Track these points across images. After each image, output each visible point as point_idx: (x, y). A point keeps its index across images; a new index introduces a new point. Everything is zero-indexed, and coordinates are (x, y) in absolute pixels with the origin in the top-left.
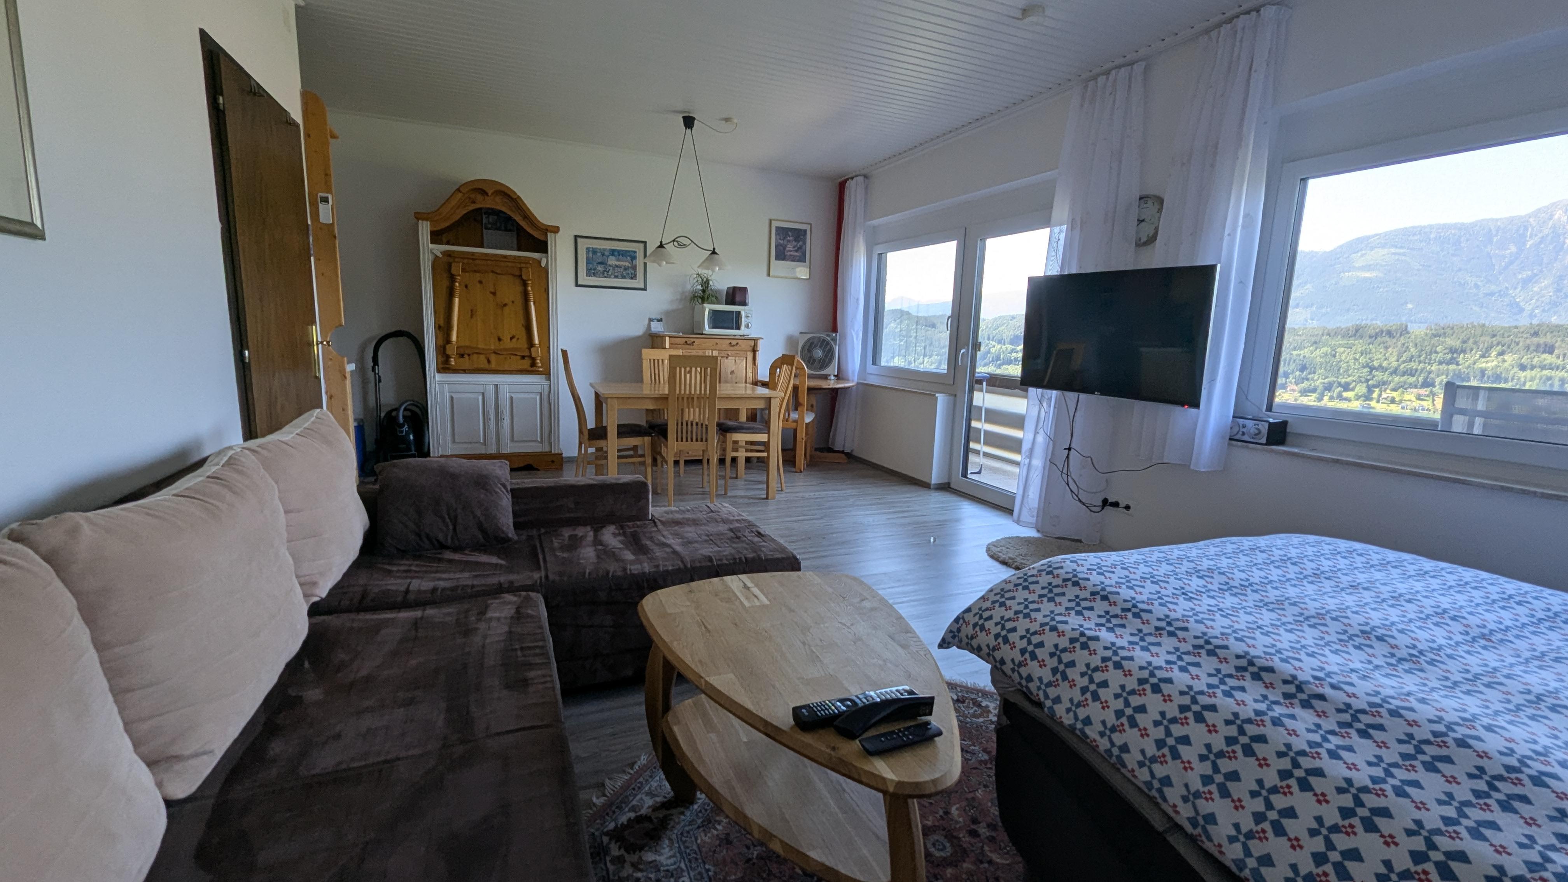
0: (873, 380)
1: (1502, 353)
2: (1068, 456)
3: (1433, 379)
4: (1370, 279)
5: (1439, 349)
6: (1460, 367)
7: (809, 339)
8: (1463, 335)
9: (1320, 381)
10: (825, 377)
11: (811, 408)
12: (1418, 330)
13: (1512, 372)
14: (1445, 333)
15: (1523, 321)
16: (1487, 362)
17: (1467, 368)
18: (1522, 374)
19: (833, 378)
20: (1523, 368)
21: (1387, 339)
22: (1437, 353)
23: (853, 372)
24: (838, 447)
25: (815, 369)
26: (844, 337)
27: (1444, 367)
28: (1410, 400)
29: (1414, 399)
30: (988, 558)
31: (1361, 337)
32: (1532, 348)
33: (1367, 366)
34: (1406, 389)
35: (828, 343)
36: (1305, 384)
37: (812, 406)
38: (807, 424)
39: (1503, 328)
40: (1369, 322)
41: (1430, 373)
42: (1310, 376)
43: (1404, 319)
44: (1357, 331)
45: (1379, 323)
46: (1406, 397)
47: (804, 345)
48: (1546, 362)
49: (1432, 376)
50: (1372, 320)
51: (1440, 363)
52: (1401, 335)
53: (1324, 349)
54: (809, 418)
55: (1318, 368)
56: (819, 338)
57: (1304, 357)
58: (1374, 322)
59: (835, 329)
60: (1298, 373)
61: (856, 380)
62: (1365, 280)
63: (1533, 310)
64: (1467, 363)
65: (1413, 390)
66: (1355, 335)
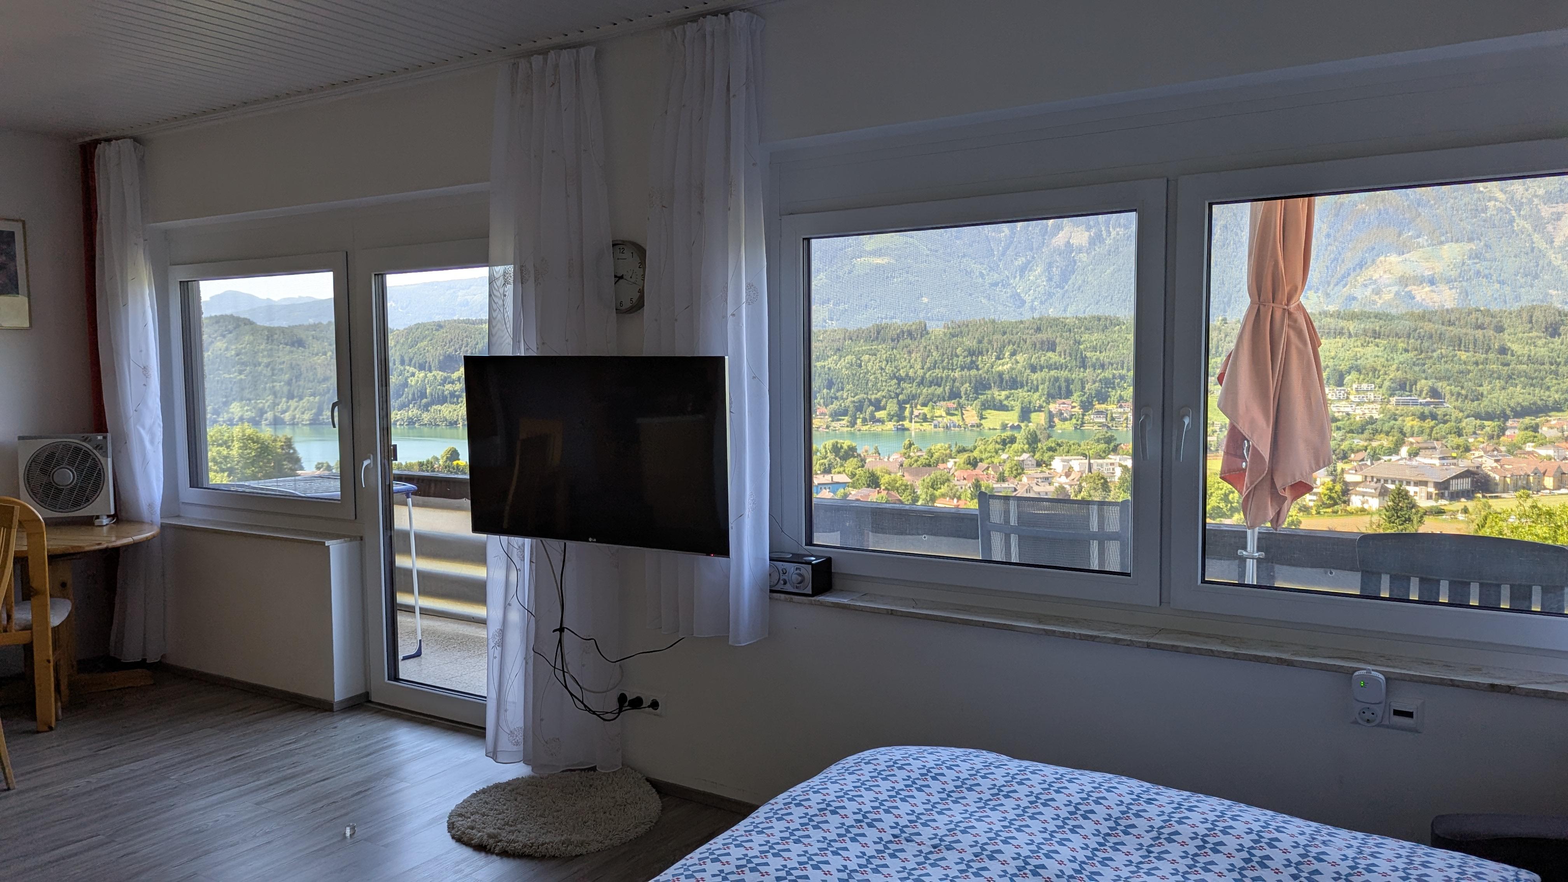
0: (194, 518)
1: (1013, 354)
2: (560, 641)
3: (958, 388)
4: (883, 266)
5: (959, 351)
6: (980, 372)
7: (43, 449)
8: (978, 333)
9: (850, 399)
10: (89, 522)
11: (61, 589)
12: (936, 329)
13: (1026, 374)
14: (961, 332)
15: (1027, 316)
16: (1003, 364)
17: (987, 373)
18: (1034, 376)
19: (105, 521)
20: (1034, 369)
21: (909, 341)
22: (958, 356)
23: (151, 506)
24: (131, 654)
25: (62, 509)
26: (122, 440)
27: (965, 372)
28: (941, 416)
29: (944, 414)
30: (453, 844)
31: (884, 341)
32: (1038, 346)
33: (893, 377)
34: (935, 402)
35: (87, 455)
36: (835, 406)
37: (64, 585)
38: (55, 630)
39: (1011, 323)
40: (888, 321)
41: (954, 381)
42: (839, 394)
43: (921, 315)
44: (878, 333)
45: (898, 321)
46: (938, 413)
47: (34, 460)
48: (1051, 362)
49: (957, 384)
50: (892, 318)
51: (962, 369)
52: (921, 336)
53: (849, 358)
54: (57, 617)
55: (845, 383)
56: (66, 447)
57: (829, 369)
58: (894, 320)
59: (100, 424)
60: (825, 391)
61: (157, 519)
62: (878, 267)
63: (1033, 301)
64: (986, 367)
65: (942, 403)
66: (877, 338)
